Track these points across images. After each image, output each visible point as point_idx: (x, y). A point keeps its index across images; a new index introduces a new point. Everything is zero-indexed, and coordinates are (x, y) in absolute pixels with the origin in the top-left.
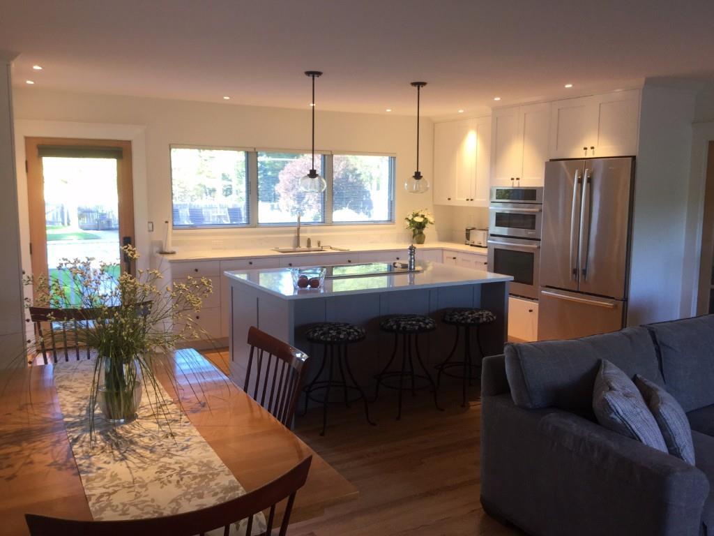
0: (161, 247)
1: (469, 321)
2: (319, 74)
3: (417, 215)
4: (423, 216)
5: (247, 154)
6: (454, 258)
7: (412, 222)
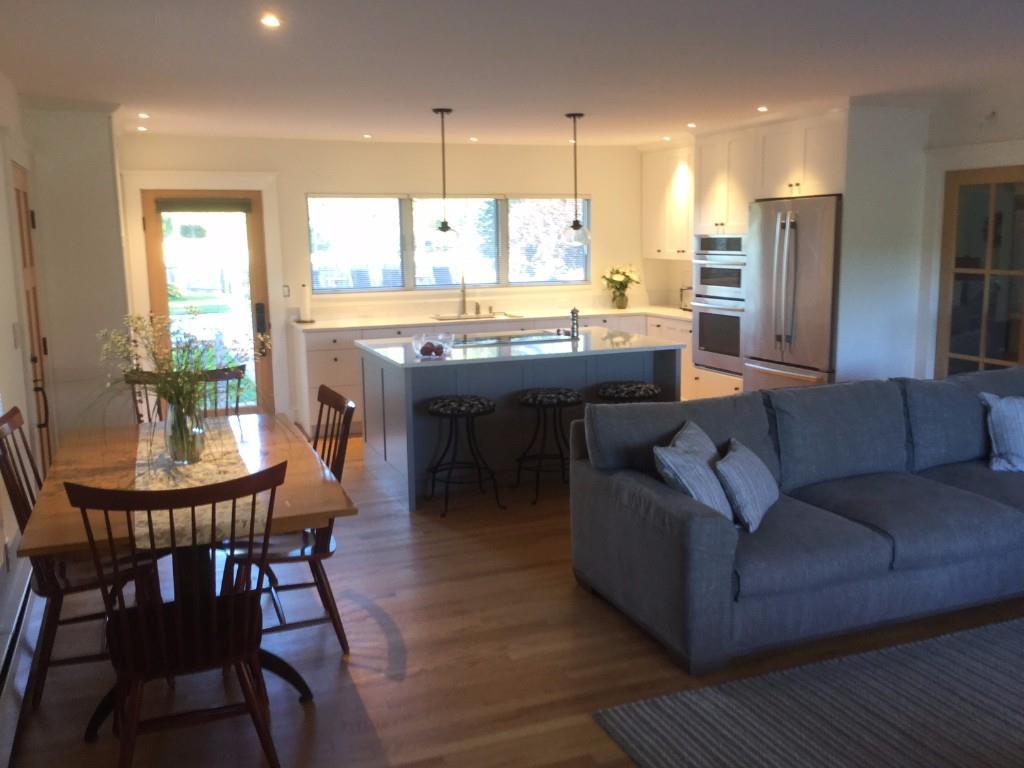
0: (299, 316)
1: (623, 394)
2: (448, 111)
3: (618, 272)
4: (624, 274)
5: (400, 201)
6: (659, 326)
7: (610, 281)
